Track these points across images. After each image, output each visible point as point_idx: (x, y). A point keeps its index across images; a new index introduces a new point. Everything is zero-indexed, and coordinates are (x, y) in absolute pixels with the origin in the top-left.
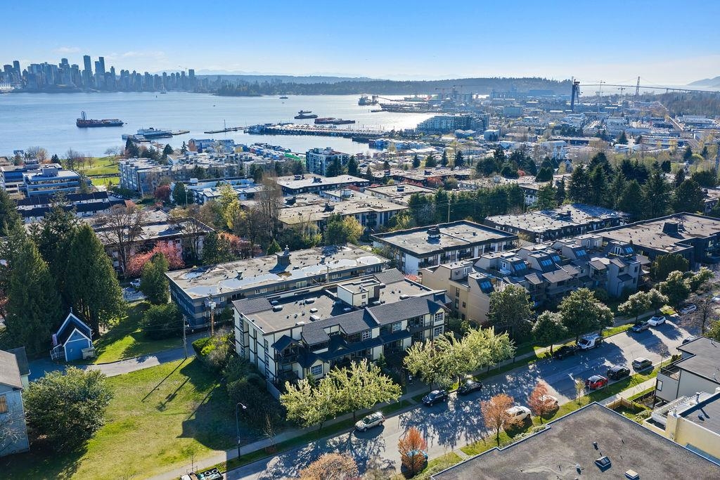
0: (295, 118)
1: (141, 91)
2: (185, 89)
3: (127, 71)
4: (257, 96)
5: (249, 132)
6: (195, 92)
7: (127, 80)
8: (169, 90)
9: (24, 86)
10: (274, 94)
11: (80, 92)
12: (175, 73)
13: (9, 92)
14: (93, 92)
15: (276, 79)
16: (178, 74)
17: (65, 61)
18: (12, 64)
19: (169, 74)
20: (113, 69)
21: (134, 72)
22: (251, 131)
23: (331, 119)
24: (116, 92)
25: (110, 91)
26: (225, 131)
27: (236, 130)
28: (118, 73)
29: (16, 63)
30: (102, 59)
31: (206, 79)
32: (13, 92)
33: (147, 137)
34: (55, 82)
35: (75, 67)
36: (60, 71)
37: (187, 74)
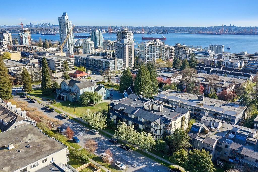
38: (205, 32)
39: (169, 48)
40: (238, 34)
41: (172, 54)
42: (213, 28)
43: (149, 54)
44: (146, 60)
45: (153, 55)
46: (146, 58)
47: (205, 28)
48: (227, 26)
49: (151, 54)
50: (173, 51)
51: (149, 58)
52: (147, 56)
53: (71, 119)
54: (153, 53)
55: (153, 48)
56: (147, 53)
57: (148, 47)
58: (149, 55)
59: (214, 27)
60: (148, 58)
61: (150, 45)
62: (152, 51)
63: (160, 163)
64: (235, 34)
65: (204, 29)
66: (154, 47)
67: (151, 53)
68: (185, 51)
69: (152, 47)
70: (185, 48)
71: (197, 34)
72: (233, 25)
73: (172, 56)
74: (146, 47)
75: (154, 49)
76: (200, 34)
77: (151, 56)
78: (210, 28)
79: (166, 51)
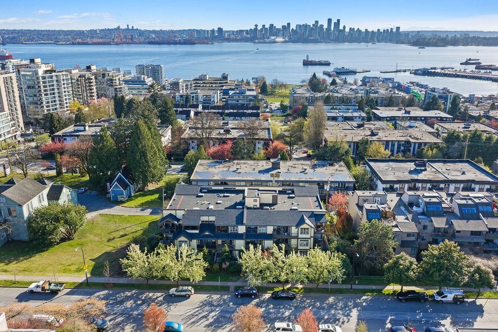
0: (461, 64)
1: (359, 42)
2: (391, 41)
3: (354, 29)
4: (443, 46)
5: (414, 73)
6: (397, 43)
7: (352, 34)
8: (379, 41)
9: (290, 38)
10: (458, 45)
11: (321, 42)
12: (386, 30)
13: (281, 42)
14: (329, 42)
15: (465, 34)
16: (388, 30)
17: (317, 22)
18: (286, 25)
19: (382, 31)
20: (344, 27)
21: (358, 29)
22: (416, 73)
23: (491, 66)
24: (344, 42)
25: (340, 42)
26: (396, 72)
27: (405, 71)
28: (347, 30)
29: (289, 24)
30: (339, 20)
31: (407, 34)
32: (283, 42)
33: (337, 73)
34: (308, 37)
35: (322, 26)
36: (312, 29)
37: (394, 30)
38: (89, 40)
39: (84, 76)
40: (149, 44)
41: (91, 89)
42: (98, 32)
43: (49, 92)
44: (45, 107)
45: (57, 95)
46: (42, 103)
47: (83, 32)
48: (123, 28)
49: (54, 94)
50: (92, 82)
51: (50, 102)
52: (44, 98)
53: (76, 287)
54: (56, 91)
55: (55, 78)
56: (43, 91)
57: (44, 78)
58: (49, 96)
59: (101, 31)
60: (48, 102)
61: (46, 72)
62: (53, 85)
63: (366, 294)
64: (144, 43)
65: (80, 33)
66: (57, 76)
67: (53, 89)
68: (112, 80)
69: (51, 77)
70: (108, 74)
71: (73, 44)
72: (133, 27)
73: (93, 93)
74: (38, 78)
75: (57, 81)
76: (79, 44)
77: (54, 97)
78: (93, 33)
79: (79, 83)
